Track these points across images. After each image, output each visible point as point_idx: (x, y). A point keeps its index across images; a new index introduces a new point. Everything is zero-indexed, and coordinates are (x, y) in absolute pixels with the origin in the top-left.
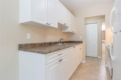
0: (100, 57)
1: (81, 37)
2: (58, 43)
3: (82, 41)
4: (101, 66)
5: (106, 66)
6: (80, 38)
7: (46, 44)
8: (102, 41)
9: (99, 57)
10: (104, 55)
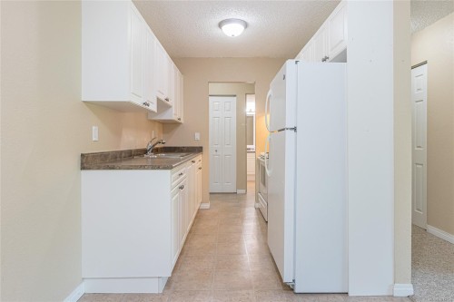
0: (243, 191)
1: (197, 136)
2: (145, 152)
3: (201, 148)
4: (247, 209)
5: (258, 206)
6: (196, 140)
7: (123, 155)
8: (248, 146)
9: (239, 191)
10: (251, 187)
